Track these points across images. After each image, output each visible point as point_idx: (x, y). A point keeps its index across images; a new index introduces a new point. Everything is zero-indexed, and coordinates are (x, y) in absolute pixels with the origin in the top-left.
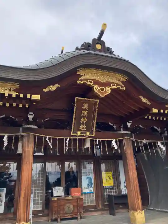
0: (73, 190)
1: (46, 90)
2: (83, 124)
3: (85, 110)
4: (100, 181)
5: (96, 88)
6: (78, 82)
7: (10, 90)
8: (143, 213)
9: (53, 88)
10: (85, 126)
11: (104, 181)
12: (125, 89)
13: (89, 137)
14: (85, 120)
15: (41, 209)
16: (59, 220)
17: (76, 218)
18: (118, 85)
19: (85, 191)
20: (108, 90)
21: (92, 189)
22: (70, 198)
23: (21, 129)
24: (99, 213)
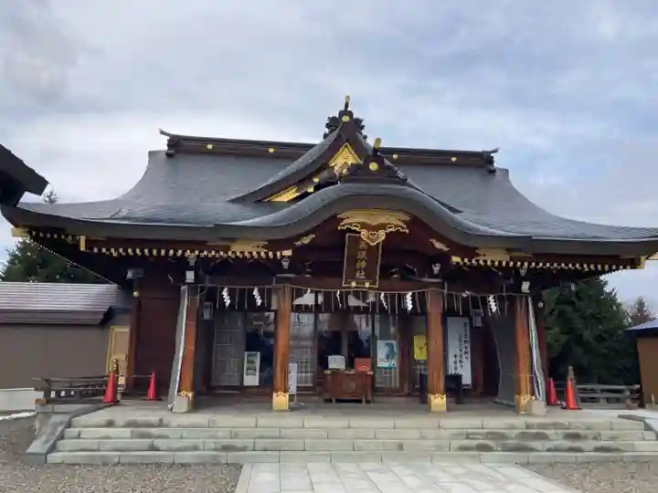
0: (358, 360)
1: (298, 243)
2: (360, 270)
3: (363, 249)
4: (409, 350)
5: (364, 234)
6: (339, 228)
7: (258, 247)
8: (445, 399)
9: (306, 240)
10: (363, 273)
11: (417, 350)
12: (407, 231)
13: (369, 288)
14: (363, 264)
15: (311, 385)
16: (334, 400)
17: (360, 401)
18: (396, 226)
19: (382, 363)
20: (382, 235)
21: (394, 363)
22: (352, 372)
23: (274, 279)
24: (403, 399)
